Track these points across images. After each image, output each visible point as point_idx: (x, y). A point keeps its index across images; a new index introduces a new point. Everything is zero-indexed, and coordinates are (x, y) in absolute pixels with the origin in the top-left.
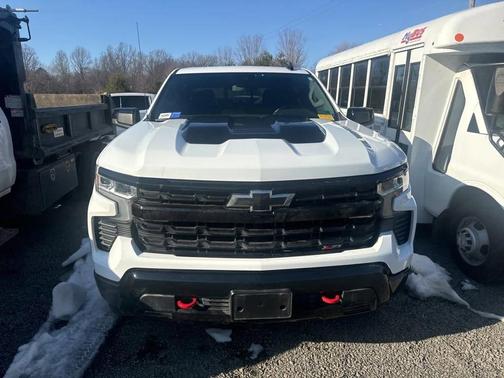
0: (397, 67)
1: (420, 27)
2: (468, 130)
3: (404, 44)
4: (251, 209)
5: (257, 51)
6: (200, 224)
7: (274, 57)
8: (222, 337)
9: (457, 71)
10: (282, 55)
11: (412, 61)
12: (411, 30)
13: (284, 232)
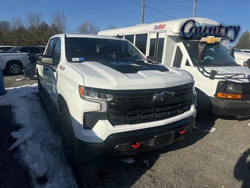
0: (151, 39)
1: (163, 23)
2: (186, 65)
3: (155, 30)
4: (162, 99)
5: (38, 22)
6: (140, 109)
7: (49, 26)
8: (130, 161)
9: (177, 42)
10: (54, 25)
11: (159, 37)
12: (158, 24)
13: (170, 108)
